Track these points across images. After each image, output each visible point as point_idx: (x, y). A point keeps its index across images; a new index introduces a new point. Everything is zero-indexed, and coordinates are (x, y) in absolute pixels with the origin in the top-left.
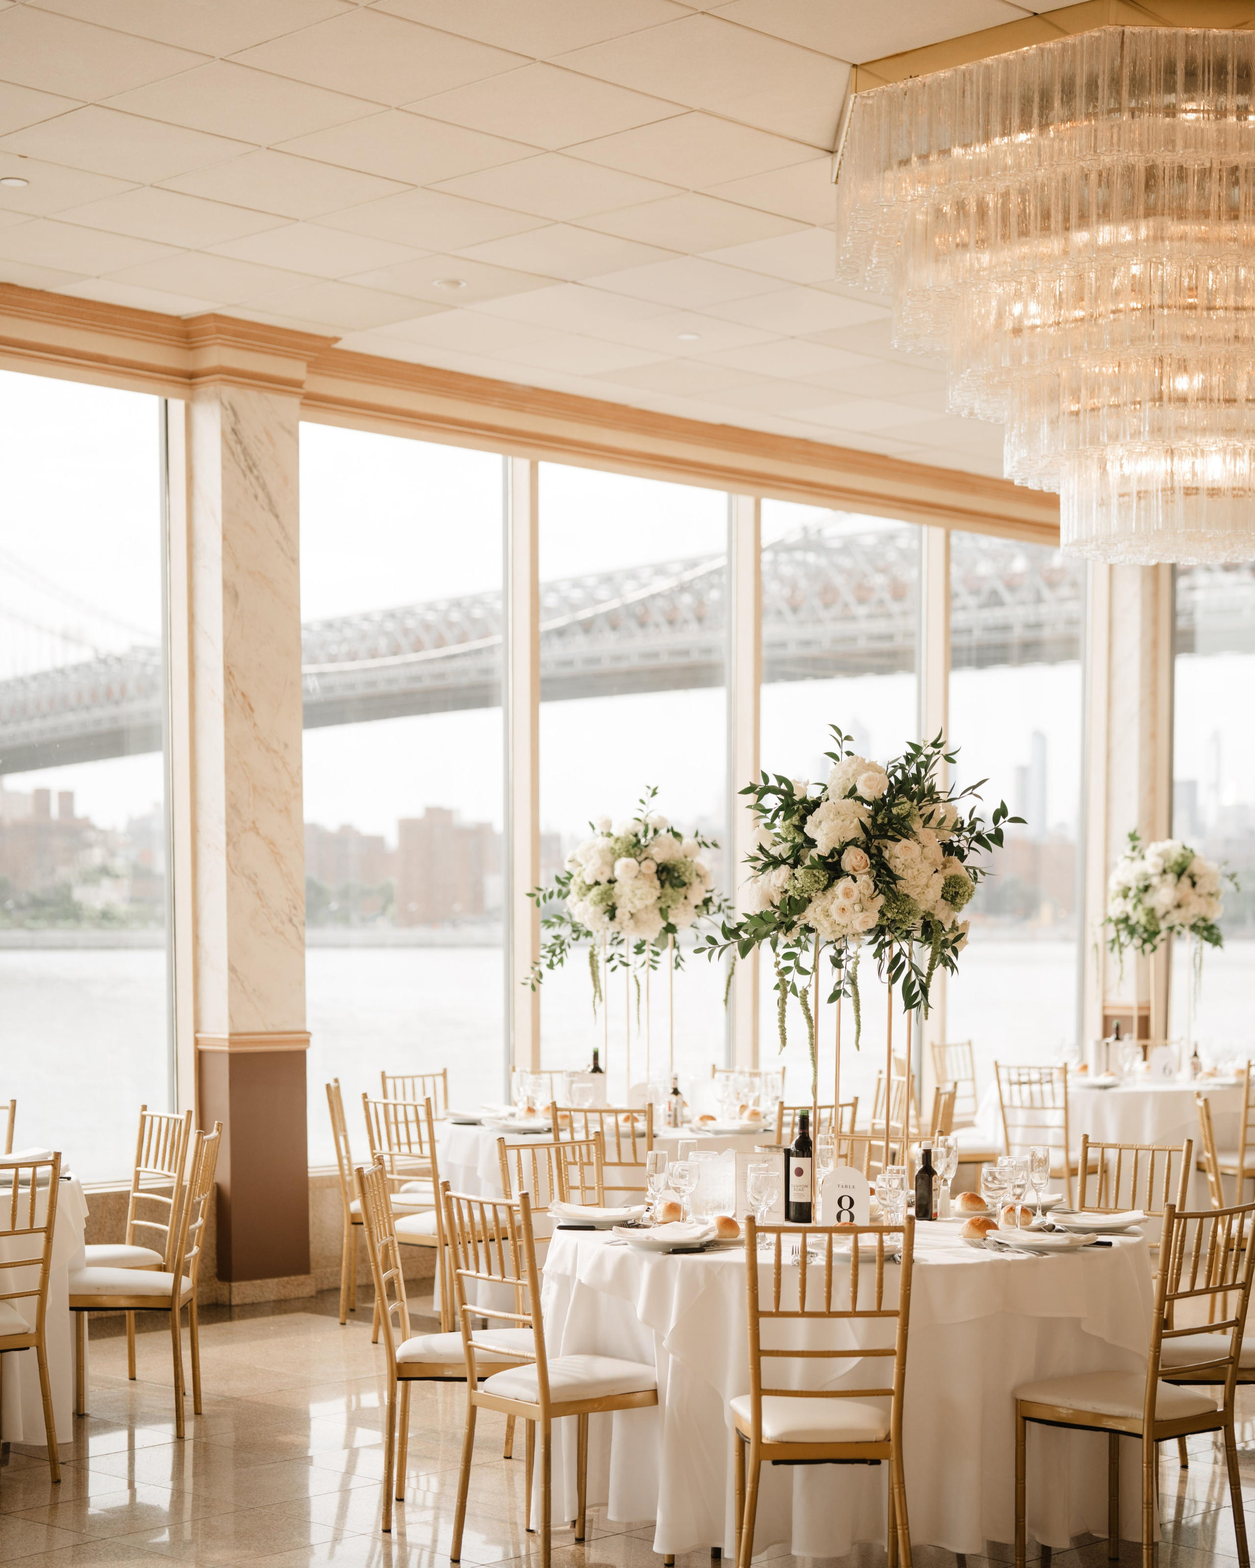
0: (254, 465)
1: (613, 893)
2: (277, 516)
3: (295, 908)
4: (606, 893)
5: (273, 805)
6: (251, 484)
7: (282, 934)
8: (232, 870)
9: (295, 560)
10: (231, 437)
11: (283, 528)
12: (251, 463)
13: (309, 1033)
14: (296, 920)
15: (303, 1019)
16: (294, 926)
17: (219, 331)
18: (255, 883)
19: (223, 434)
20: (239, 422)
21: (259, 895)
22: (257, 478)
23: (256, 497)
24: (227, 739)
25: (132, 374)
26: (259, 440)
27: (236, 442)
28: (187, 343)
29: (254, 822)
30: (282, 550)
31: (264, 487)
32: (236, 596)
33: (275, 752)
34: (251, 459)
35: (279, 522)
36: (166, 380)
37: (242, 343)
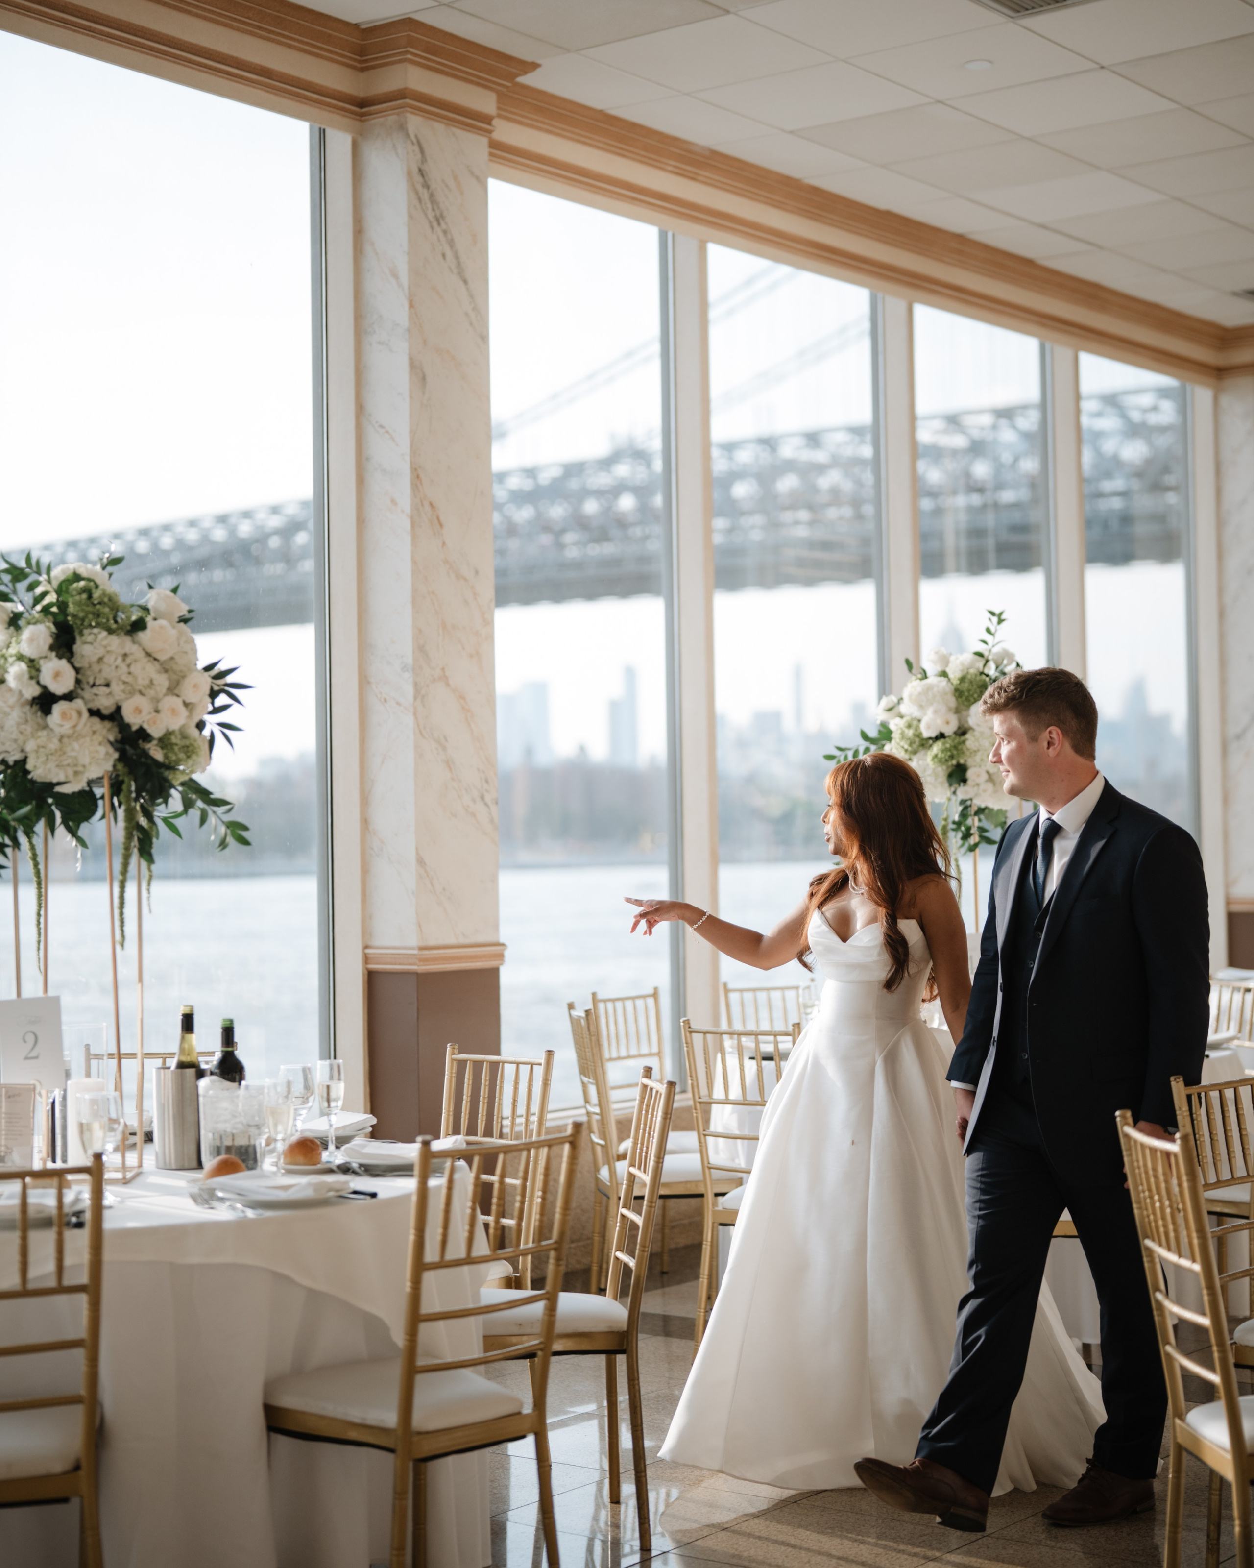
0: (442, 215)
1: (964, 749)
2: (465, 282)
3: (487, 782)
4: (955, 747)
5: (464, 648)
6: (439, 241)
7: (473, 815)
8: (420, 732)
9: (484, 338)
10: (418, 179)
11: (471, 296)
12: (438, 213)
13: (503, 945)
14: (488, 798)
15: (496, 927)
16: (486, 804)
17: (411, 42)
18: (444, 749)
19: (409, 173)
20: (426, 161)
21: (449, 764)
22: (445, 232)
23: (444, 256)
24: (414, 562)
25: (298, 95)
26: (447, 186)
27: (423, 186)
28: (360, 62)
29: (443, 669)
30: (471, 324)
31: (451, 243)
32: (424, 378)
33: (466, 580)
34: (439, 208)
35: (468, 289)
36: (334, 107)
37: (434, 61)
